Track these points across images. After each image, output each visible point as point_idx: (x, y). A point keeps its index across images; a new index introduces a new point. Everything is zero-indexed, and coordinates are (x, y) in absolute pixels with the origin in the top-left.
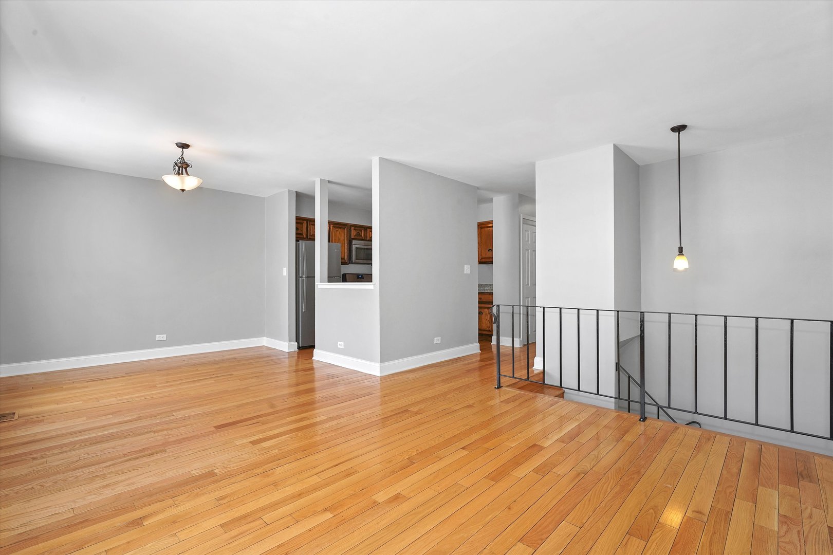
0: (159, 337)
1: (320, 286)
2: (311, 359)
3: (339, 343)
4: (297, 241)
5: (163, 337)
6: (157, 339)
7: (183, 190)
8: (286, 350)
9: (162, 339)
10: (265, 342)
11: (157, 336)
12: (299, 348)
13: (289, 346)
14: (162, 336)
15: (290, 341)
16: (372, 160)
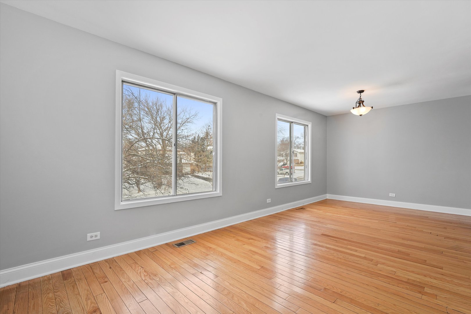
0: (391, 195)
5: (393, 195)
7: (361, 115)
11: (390, 194)
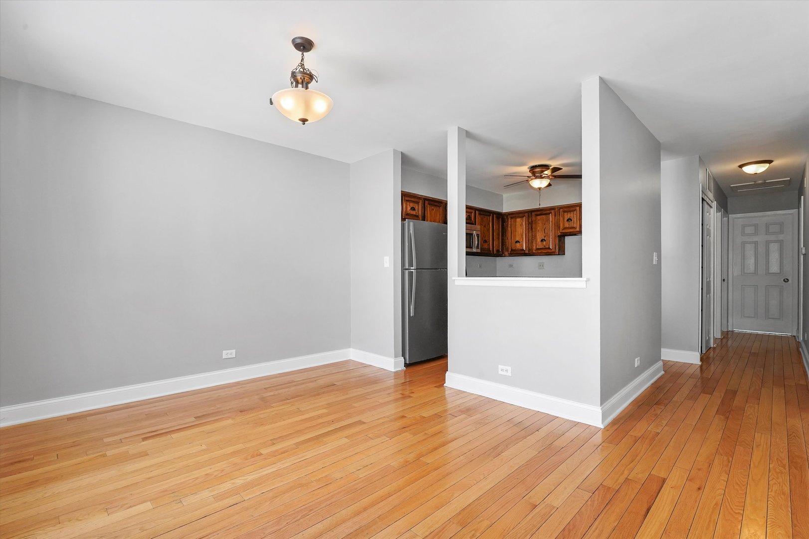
0: (226, 354)
1: (457, 283)
2: (442, 385)
3: (500, 367)
4: (403, 219)
5: (232, 354)
6: (224, 356)
8: (393, 369)
9: (230, 356)
10: (353, 354)
12: (406, 365)
13: (396, 364)
14: (229, 351)
15: (396, 356)
16: (580, 85)
